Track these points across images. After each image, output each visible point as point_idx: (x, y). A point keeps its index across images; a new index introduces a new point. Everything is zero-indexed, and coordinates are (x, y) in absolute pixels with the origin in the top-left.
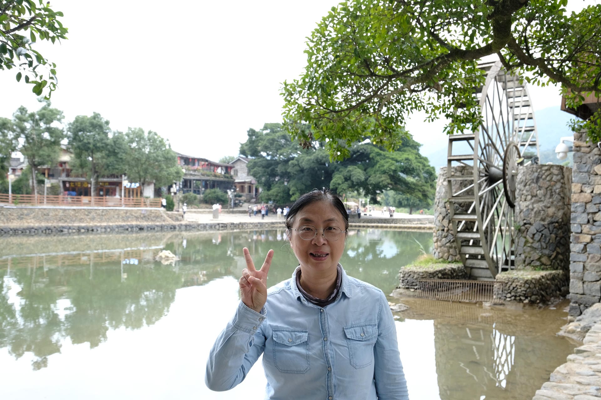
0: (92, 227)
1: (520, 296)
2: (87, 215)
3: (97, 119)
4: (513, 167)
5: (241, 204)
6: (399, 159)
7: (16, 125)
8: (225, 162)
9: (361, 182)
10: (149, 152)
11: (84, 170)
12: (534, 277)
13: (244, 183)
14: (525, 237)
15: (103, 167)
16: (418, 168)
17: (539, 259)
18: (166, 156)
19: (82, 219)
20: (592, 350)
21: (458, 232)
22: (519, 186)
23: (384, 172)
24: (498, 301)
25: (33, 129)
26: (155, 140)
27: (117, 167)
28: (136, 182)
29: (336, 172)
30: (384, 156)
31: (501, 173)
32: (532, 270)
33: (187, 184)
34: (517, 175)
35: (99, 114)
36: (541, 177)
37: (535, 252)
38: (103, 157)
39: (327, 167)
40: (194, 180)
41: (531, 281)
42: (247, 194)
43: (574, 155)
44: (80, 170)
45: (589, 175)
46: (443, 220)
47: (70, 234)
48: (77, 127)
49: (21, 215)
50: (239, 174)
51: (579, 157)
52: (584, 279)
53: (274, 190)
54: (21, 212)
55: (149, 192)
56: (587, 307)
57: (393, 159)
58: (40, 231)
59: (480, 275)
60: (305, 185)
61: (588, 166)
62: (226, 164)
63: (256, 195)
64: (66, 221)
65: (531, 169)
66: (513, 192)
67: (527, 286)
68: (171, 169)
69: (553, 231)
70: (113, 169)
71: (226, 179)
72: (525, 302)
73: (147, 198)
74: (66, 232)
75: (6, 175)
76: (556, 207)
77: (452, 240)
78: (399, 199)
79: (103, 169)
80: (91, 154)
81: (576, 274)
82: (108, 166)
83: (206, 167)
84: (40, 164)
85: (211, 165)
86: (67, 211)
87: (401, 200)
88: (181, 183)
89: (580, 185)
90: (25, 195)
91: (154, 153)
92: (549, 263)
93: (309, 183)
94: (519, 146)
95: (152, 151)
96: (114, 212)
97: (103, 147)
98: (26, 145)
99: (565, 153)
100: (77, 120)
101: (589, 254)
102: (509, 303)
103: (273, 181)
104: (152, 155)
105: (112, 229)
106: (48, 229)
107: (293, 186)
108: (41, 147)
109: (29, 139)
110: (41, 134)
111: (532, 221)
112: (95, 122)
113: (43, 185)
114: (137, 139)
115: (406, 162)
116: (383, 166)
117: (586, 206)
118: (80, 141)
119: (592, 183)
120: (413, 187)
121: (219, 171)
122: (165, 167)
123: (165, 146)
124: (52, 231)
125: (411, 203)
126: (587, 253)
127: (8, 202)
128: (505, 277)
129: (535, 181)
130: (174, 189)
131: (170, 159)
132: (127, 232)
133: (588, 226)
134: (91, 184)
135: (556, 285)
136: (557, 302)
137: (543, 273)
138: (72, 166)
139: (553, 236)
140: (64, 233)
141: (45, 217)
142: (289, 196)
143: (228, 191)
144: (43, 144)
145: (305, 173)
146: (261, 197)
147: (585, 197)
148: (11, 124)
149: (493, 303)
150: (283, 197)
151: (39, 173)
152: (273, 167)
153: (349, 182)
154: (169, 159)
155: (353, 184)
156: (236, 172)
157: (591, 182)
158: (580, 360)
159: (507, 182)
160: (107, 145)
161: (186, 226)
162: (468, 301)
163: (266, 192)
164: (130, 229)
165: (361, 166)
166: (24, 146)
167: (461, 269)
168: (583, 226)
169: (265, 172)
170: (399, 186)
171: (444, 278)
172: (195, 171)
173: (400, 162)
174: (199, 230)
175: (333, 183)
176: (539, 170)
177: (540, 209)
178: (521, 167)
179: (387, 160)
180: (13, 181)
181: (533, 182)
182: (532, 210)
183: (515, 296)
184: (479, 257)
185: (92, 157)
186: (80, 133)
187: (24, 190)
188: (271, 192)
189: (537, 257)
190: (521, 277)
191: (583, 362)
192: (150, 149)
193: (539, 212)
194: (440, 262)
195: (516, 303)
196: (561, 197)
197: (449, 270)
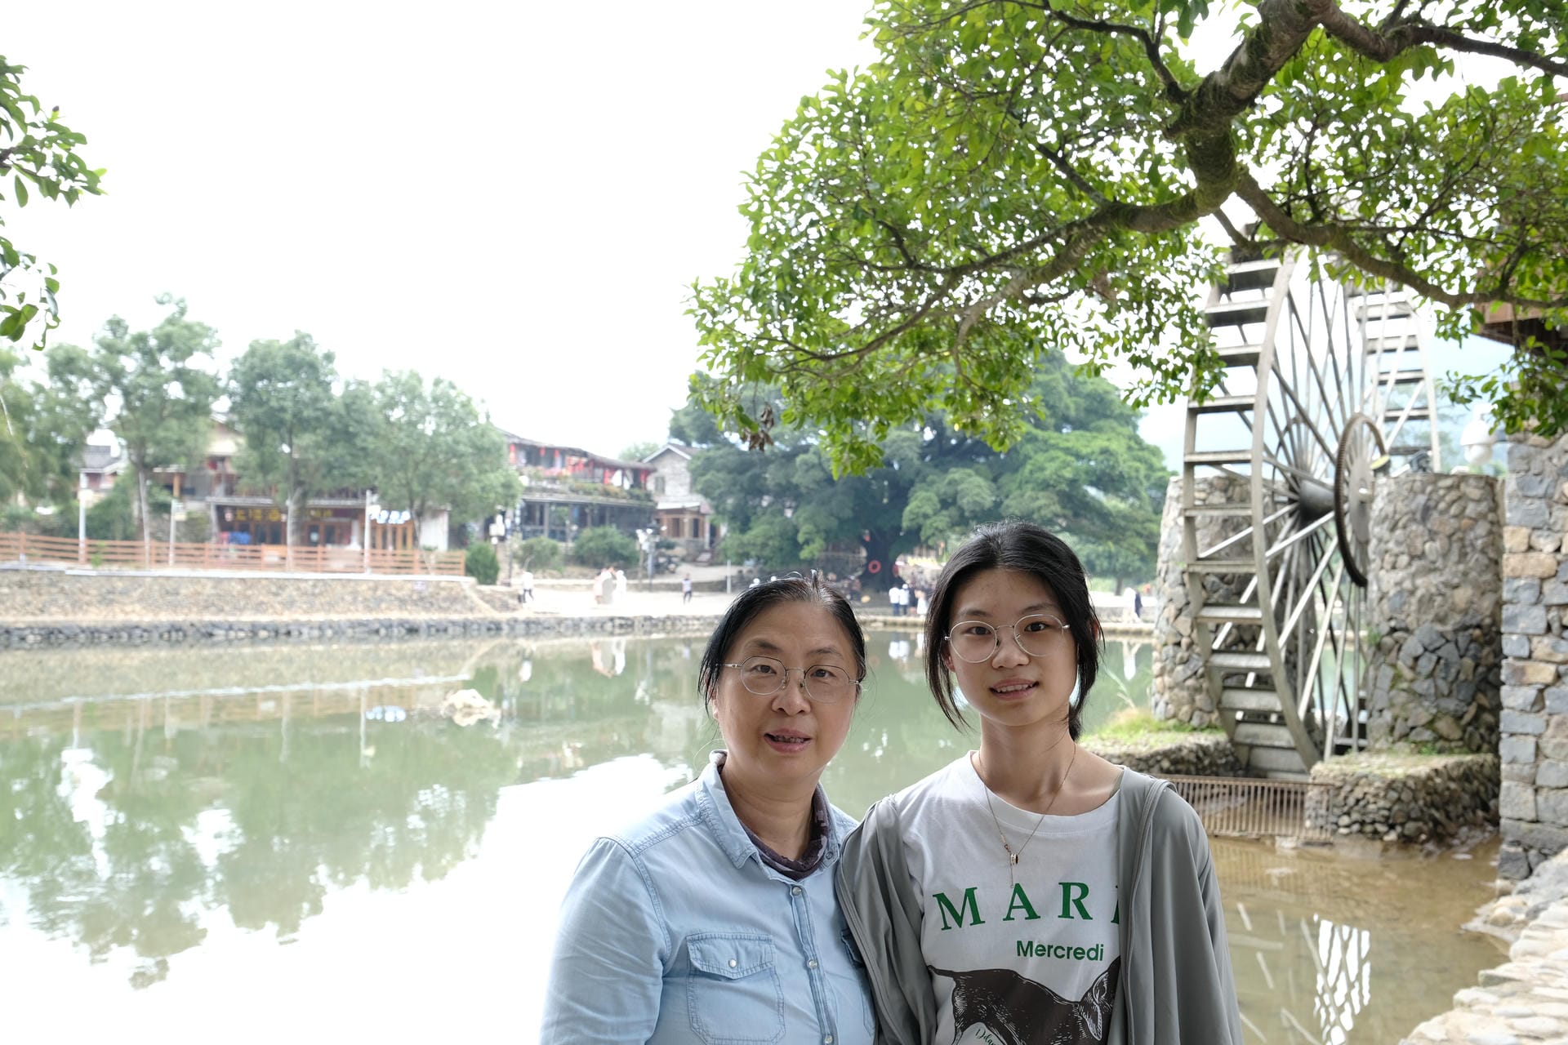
0: (287, 625)
1: (1373, 822)
2: (276, 594)
3: (303, 348)
4: (1363, 480)
5: (672, 566)
6: (1084, 451)
7: (100, 364)
8: (632, 457)
9: (983, 511)
10: (436, 433)
11: (270, 477)
12: (1412, 771)
13: (682, 511)
14: (1394, 666)
15: (317, 469)
16: (1133, 474)
17: (1430, 724)
18: (479, 443)
19: (262, 603)
20: (1525, 977)
21: (1214, 652)
22: (1377, 530)
23: (1045, 486)
24: (1315, 835)
25: (143, 372)
26: (450, 403)
27: (353, 470)
28: (401, 510)
29: (918, 486)
30: (1045, 442)
31: (1331, 494)
32: (1412, 753)
33: (532, 514)
34: (1372, 499)
35: (309, 336)
36: (1436, 507)
37: (1421, 705)
38: (318, 446)
39: (895, 472)
40: (551, 503)
41: (1405, 784)
42: (689, 542)
43: (1510, 453)
44: (260, 477)
45: (1550, 506)
46: (1177, 617)
47: (230, 642)
48: (252, 368)
49: (109, 592)
50: (668, 489)
51: (1522, 458)
52: (1539, 782)
53: (757, 531)
54: (108, 587)
55: (435, 534)
56: (1546, 857)
57: (1067, 451)
58: (156, 635)
59: (1275, 766)
60: (839, 518)
61: (1547, 481)
62: (635, 464)
63: (712, 542)
64: (221, 610)
65: (1408, 486)
66: (1363, 544)
67: (1393, 795)
68: (492, 476)
69: (1467, 649)
70: (343, 476)
71: (634, 503)
72: (1387, 838)
73: (429, 550)
74: (221, 638)
75: (72, 489)
76: (1476, 585)
77: (1201, 671)
78: (1088, 556)
79: (318, 476)
80: (286, 436)
81: (1516, 767)
82: (330, 468)
83: (581, 471)
84: (158, 462)
85: (595, 464)
86: (225, 585)
87: (1093, 557)
88: (518, 512)
89: (1525, 531)
90: (118, 543)
91: (448, 434)
92: (1457, 734)
93: (848, 513)
94: (1380, 425)
95: (443, 430)
96: (344, 586)
97: (317, 419)
98: (125, 413)
99: (1488, 446)
100: (252, 353)
101: (1550, 715)
102: (1346, 841)
103: (755, 507)
104: (442, 439)
105: (338, 631)
106: (175, 628)
107: (806, 520)
108: (162, 419)
109: (132, 397)
110: (161, 385)
111: (1411, 622)
112: (298, 354)
113: (166, 516)
114: (404, 399)
115: (1101, 458)
116: (1042, 469)
117: (1541, 588)
118: (261, 403)
119: (1558, 527)
120: (1123, 523)
121: (617, 480)
122: (475, 471)
123: (476, 417)
124: (185, 636)
125: (1118, 566)
126: (1546, 711)
127: (76, 559)
128: (1336, 772)
129: (1418, 516)
130: (497, 528)
131: (488, 451)
132: (376, 638)
133: (1547, 640)
134: (286, 512)
135: (1475, 794)
136: (1476, 841)
137: (1439, 762)
138: (239, 467)
139: (1468, 662)
140: (215, 639)
141: (169, 598)
142: (798, 547)
143: (639, 532)
144: (166, 413)
145: (839, 488)
146: (725, 550)
147: (1540, 563)
148: (86, 360)
149: (1302, 840)
150: (781, 549)
151: (156, 484)
152: (756, 470)
153: (953, 511)
154: (486, 451)
155: (962, 515)
156: (661, 483)
157: (1555, 523)
158: (1486, 1003)
159: (1347, 520)
160: (328, 413)
161: (528, 623)
162: (1236, 834)
163: (737, 535)
164: (383, 632)
165: (983, 468)
166: (119, 417)
167: (1224, 749)
168: (1535, 640)
169: (734, 484)
170: (1085, 522)
171: (1178, 772)
172: (553, 480)
173: (1087, 458)
174: (560, 634)
175: (911, 512)
176: (1429, 489)
177: (1433, 590)
178: (1382, 479)
179: (1053, 453)
180: (91, 505)
181: (1413, 520)
182: (1412, 593)
183: (1363, 823)
184: (1274, 718)
185: (291, 445)
186: (260, 384)
187: (118, 527)
188: (749, 536)
189: (1424, 718)
190: (1378, 772)
191: (1495, 1010)
192: (438, 425)
193: (1431, 599)
194: (1169, 730)
195: (1362, 840)
196: (1490, 559)
197: (1191, 751)
